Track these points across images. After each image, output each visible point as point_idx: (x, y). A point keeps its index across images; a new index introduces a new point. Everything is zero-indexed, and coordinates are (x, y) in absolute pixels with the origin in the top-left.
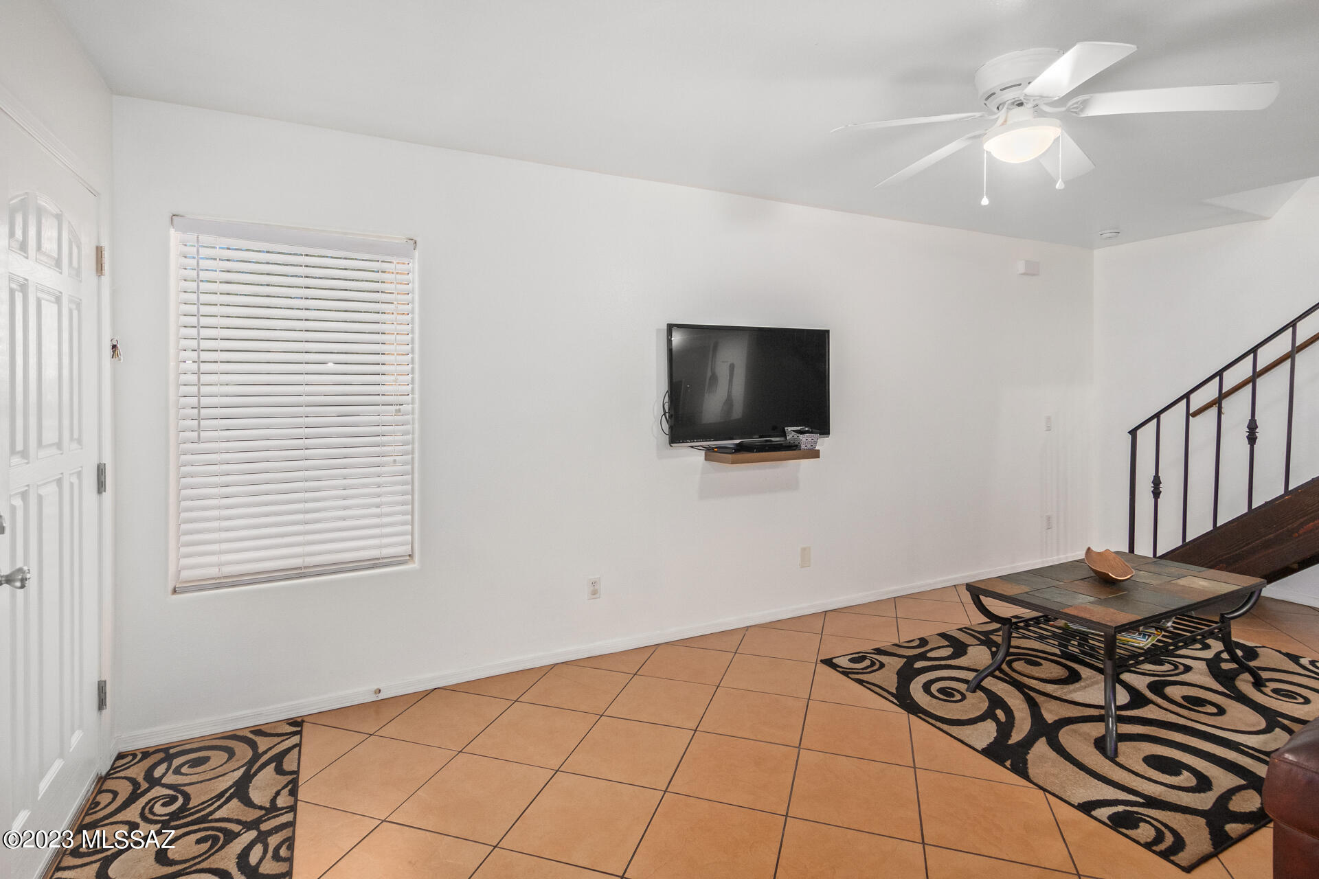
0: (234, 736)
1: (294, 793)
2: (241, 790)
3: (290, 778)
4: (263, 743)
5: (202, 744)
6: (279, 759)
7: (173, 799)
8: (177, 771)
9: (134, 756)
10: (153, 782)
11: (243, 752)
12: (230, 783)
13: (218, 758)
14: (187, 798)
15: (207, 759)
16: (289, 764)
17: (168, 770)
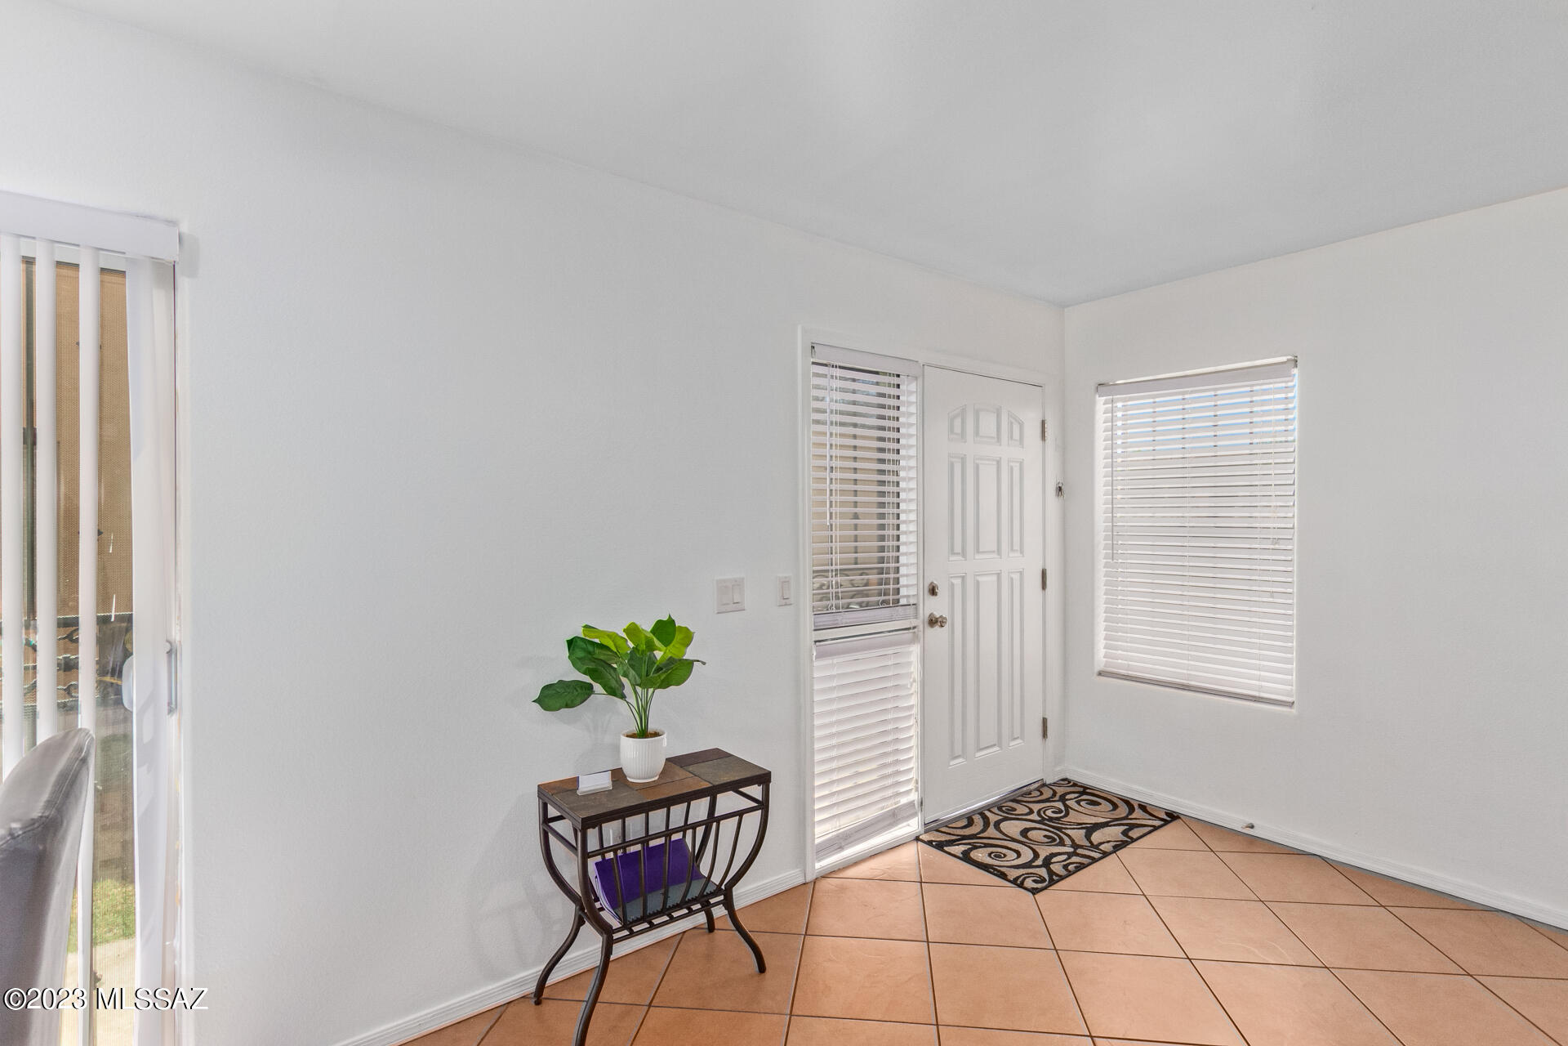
0: (1127, 802)
1: (1117, 848)
2: (1091, 829)
3: (1126, 839)
4: (1138, 813)
5: (1105, 796)
6: (1132, 827)
7: (1061, 811)
8: (1078, 803)
9: (1069, 782)
10: (1063, 799)
11: (1123, 810)
12: (1093, 822)
13: (1107, 806)
14: (1067, 814)
15: (1099, 804)
16: (1134, 834)
17: (1075, 798)
